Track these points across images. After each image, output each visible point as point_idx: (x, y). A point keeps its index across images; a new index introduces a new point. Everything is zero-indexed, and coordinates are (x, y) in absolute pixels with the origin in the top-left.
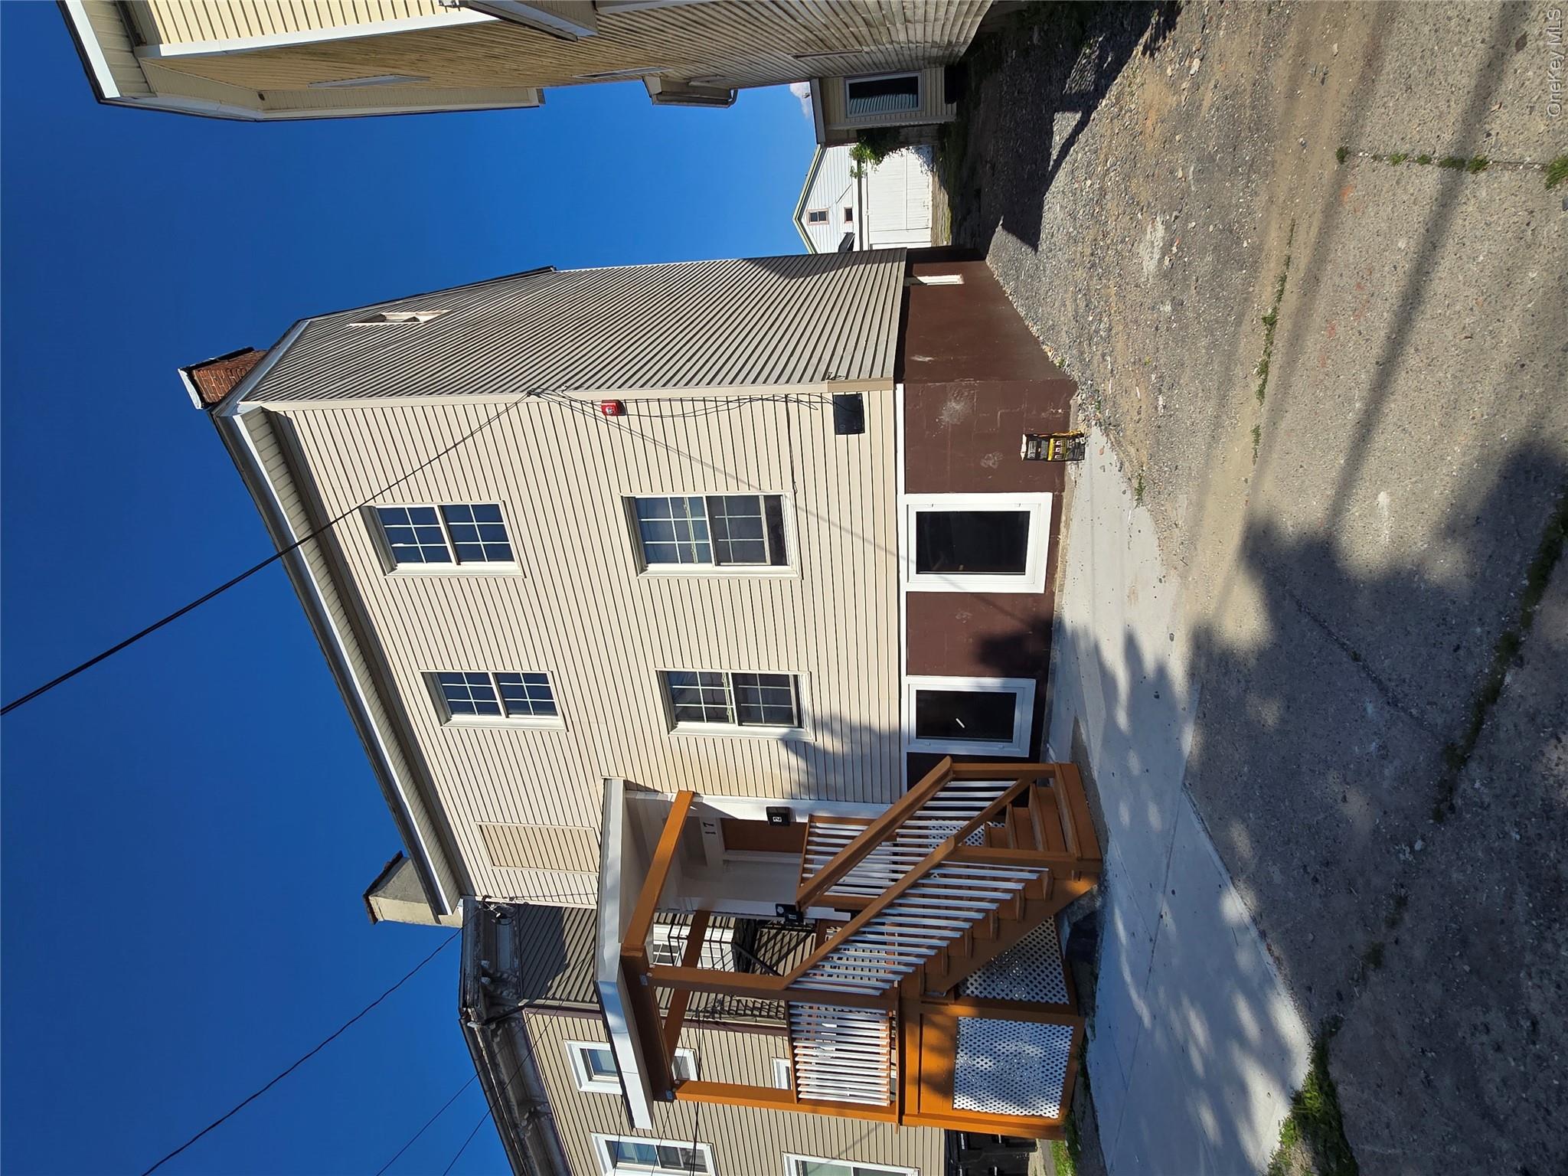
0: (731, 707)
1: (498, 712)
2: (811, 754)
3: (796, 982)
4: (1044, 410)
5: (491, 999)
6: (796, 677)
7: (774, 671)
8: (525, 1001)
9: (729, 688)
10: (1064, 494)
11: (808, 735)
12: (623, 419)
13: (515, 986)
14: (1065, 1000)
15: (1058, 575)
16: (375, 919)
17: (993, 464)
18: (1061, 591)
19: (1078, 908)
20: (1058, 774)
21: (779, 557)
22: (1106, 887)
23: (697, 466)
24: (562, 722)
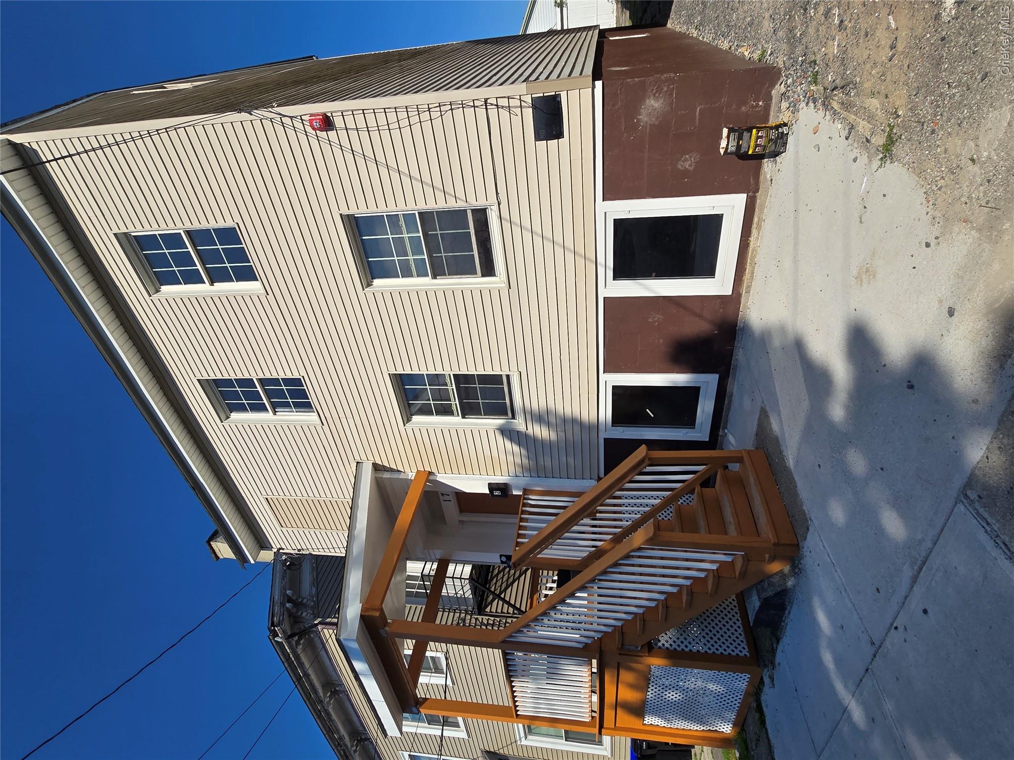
0: (455, 403)
1: (265, 410)
2: (523, 440)
3: (511, 636)
4: (745, 103)
5: (295, 619)
6: (508, 376)
7: (489, 372)
8: (319, 619)
9: (452, 387)
10: (758, 195)
11: (519, 424)
12: (332, 134)
13: (312, 608)
14: (746, 652)
15: (746, 277)
16: (217, 557)
17: (689, 166)
18: (748, 292)
19: (769, 584)
20: (746, 459)
21: (489, 270)
22: (799, 569)
23: (406, 180)
24: (317, 418)
